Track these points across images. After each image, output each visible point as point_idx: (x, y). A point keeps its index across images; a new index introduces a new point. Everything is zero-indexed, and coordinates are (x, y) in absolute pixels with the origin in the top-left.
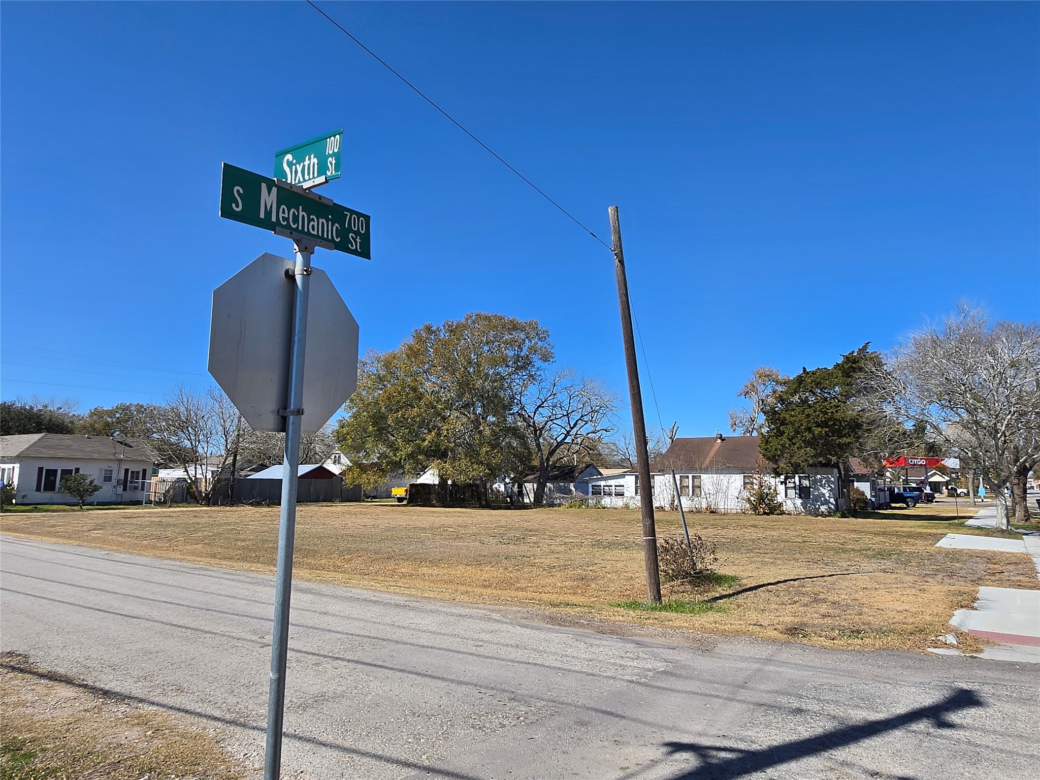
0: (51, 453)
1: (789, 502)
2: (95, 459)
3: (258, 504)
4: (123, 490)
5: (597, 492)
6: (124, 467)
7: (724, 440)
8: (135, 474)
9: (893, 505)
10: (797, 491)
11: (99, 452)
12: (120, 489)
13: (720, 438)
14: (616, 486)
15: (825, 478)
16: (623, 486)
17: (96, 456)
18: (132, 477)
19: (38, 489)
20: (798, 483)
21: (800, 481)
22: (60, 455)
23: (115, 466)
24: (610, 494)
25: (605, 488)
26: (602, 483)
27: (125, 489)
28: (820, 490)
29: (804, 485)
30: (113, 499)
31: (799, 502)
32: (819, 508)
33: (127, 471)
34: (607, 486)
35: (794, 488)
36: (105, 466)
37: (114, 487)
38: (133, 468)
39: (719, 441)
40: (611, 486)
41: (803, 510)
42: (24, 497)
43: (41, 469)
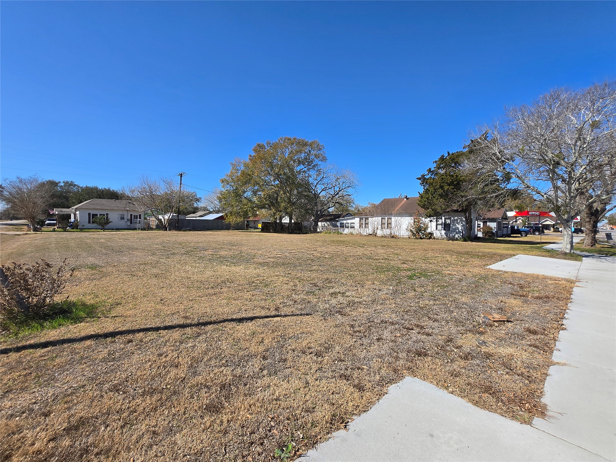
0: (93, 207)
1: (438, 232)
2: (115, 210)
4: (130, 223)
5: (342, 226)
6: (130, 213)
7: (408, 199)
8: (136, 217)
9: (512, 235)
10: (443, 226)
11: (118, 207)
12: (129, 223)
13: (406, 197)
14: (351, 223)
15: (459, 219)
16: (354, 223)
17: (115, 208)
18: (134, 218)
19: (89, 222)
20: (443, 222)
21: (445, 220)
22: (97, 208)
23: (125, 213)
24: (348, 228)
25: (346, 224)
26: (345, 222)
27: (131, 223)
28: (456, 225)
29: (447, 223)
30: (126, 227)
31: (443, 232)
32: (455, 235)
33: (131, 215)
34: (347, 223)
35: (442, 224)
36: (120, 213)
37: (126, 222)
38: (134, 214)
39: (405, 199)
40: (349, 223)
41: (445, 236)
42: (83, 226)
43: (89, 214)
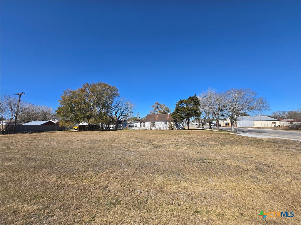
3: (26, 133)
5: (130, 126)
16: (137, 125)
24: (134, 127)
26: (132, 124)
28: (180, 125)
29: (177, 124)
32: (180, 128)
39: (157, 115)
40: (134, 125)
41: (177, 129)
